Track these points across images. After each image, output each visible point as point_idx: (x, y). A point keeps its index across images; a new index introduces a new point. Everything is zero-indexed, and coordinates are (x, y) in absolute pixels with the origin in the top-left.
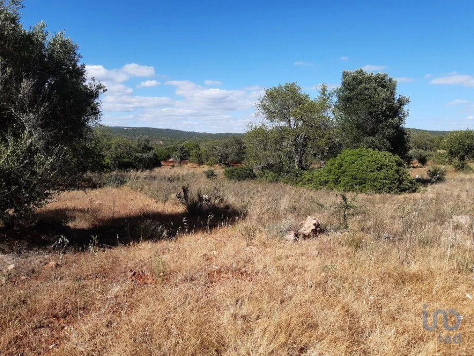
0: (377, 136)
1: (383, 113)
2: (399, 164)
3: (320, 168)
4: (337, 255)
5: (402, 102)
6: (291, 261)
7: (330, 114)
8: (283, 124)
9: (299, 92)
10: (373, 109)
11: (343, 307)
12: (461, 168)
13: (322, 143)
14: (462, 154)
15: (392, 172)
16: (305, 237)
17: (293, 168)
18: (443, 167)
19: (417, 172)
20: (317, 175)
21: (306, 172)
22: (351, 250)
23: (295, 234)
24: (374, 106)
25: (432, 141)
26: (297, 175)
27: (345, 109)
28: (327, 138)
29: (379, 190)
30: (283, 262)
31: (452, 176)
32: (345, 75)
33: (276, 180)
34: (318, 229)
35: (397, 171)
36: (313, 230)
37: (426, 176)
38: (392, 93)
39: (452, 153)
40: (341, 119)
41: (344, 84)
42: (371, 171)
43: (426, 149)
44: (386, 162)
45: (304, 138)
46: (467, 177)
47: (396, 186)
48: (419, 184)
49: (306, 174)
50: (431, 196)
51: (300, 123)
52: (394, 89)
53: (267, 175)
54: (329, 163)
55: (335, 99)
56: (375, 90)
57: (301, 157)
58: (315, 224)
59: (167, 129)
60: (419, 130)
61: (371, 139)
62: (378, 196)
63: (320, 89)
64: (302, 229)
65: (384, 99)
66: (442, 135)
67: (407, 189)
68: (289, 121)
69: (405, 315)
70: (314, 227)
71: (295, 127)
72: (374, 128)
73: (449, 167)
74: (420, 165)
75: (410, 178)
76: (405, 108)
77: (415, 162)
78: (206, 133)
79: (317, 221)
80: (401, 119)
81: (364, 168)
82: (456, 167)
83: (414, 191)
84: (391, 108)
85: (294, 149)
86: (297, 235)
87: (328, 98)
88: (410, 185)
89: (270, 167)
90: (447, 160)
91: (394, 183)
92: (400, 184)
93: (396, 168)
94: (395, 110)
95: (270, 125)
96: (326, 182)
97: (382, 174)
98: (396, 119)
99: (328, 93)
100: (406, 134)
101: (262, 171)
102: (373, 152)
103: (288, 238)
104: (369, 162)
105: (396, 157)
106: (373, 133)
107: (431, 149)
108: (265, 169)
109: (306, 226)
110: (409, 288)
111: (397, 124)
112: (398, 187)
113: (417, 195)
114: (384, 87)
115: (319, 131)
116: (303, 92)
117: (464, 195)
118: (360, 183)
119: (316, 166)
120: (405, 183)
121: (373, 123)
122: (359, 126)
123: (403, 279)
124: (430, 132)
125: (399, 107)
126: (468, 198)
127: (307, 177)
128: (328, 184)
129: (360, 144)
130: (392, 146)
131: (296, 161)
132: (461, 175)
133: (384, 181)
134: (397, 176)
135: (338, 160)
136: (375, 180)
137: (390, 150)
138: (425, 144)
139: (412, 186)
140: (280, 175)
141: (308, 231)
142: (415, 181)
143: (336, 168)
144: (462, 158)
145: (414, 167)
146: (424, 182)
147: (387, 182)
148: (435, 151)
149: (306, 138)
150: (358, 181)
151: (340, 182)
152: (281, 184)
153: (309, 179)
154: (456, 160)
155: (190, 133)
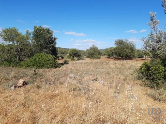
0: (47, 49)
1: (49, 42)
2: (55, 59)
3: (27, 60)
4: (31, 92)
5: (55, 39)
6: (12, 98)
7: (30, 41)
8: (11, 43)
9: (18, 31)
10: (46, 40)
11: (30, 111)
12: (73, 59)
13: (27, 51)
14: (73, 55)
15: (52, 61)
16: (19, 87)
17: (16, 60)
18: (68, 59)
19: (60, 61)
20: (26, 63)
21: (21, 62)
22: (36, 89)
23: (15, 86)
24: (46, 39)
25: (65, 52)
26: (18, 63)
27: (36, 39)
28: (29, 49)
29: (48, 68)
30: (8, 98)
31: (70, 62)
32: (35, 27)
33: (9, 66)
34: (24, 83)
35: (54, 61)
36: (22, 84)
37: (63, 63)
38: (52, 35)
39: (70, 55)
40: (35, 43)
41: (35, 30)
42: (46, 61)
43: (63, 54)
44: (51, 58)
45: (20, 49)
46: (74, 62)
47: (54, 66)
48: (61, 65)
49: (22, 63)
50: (64, 68)
51: (19, 43)
52: (52, 34)
53: (5, 64)
54: (31, 58)
55: (32, 35)
56: (46, 34)
57: (19, 56)
58: (23, 82)
60: (61, 48)
61: (45, 50)
62: (48, 69)
63: (26, 31)
64: (18, 84)
65: (49, 37)
66: (68, 50)
67: (57, 67)
68: (14, 42)
69: (52, 109)
70: (23, 83)
71: (17, 45)
72: (46, 47)
73: (70, 60)
74: (62, 59)
75: (58, 63)
76: (56, 41)
77: (60, 58)
79: (24, 80)
80: (55, 44)
81: (43, 60)
82: (71, 59)
83: (60, 67)
84: (51, 40)
85: (16, 53)
86: (15, 87)
87: (29, 35)
88: (58, 65)
89: (6, 60)
90: (69, 57)
91: (53, 65)
92: (55, 65)
93: (54, 60)
94: (53, 41)
95: (5, 43)
96: (30, 66)
97: (49, 62)
98: (53, 44)
99: (29, 33)
100: (57, 49)
101: (3, 62)
102: (46, 55)
103: (12, 88)
104: (45, 58)
105: (54, 57)
106: (46, 48)
107: (65, 54)
108: (4, 61)
109: (19, 83)
110: (54, 100)
111: (54, 46)
112: (55, 66)
113: (60, 69)
114: (49, 33)
115: (26, 47)
116: (19, 31)
117: (73, 68)
118: (42, 66)
119: (26, 60)
120: (57, 65)
121: (46, 45)
122: (41, 46)
123: (52, 97)
124: (65, 49)
125: (54, 40)
126: (74, 68)
127: (22, 64)
128: (31, 66)
129: (42, 52)
130: (52, 53)
131: (17, 58)
132: (73, 62)
133: (50, 64)
134: (54, 63)
135: (34, 57)
136: (47, 64)
137: (52, 54)
138: (63, 52)
139: (59, 66)
140: (10, 63)
141: (21, 85)
142: (60, 64)
143: (33, 60)
144: (73, 57)
145: (60, 60)
146: (62, 64)
147: (51, 65)
148: (66, 55)
149: (21, 49)
150: (41, 65)
151: (35, 65)
152: (11, 67)
153: (23, 65)
154: (71, 57)
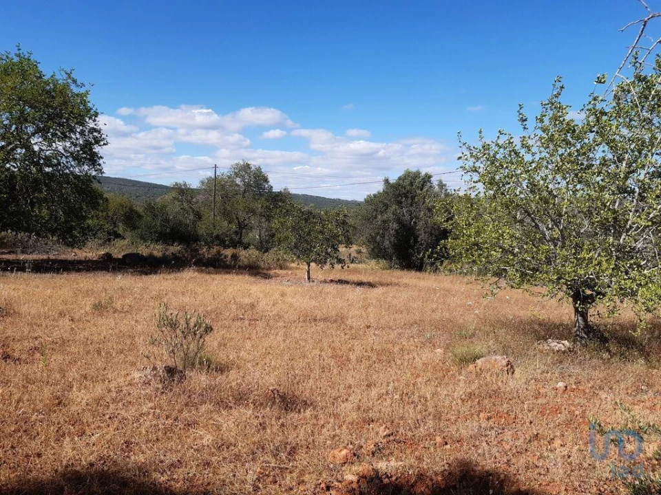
59: (304, 195)
78: (356, 201)
155: (334, 201)
